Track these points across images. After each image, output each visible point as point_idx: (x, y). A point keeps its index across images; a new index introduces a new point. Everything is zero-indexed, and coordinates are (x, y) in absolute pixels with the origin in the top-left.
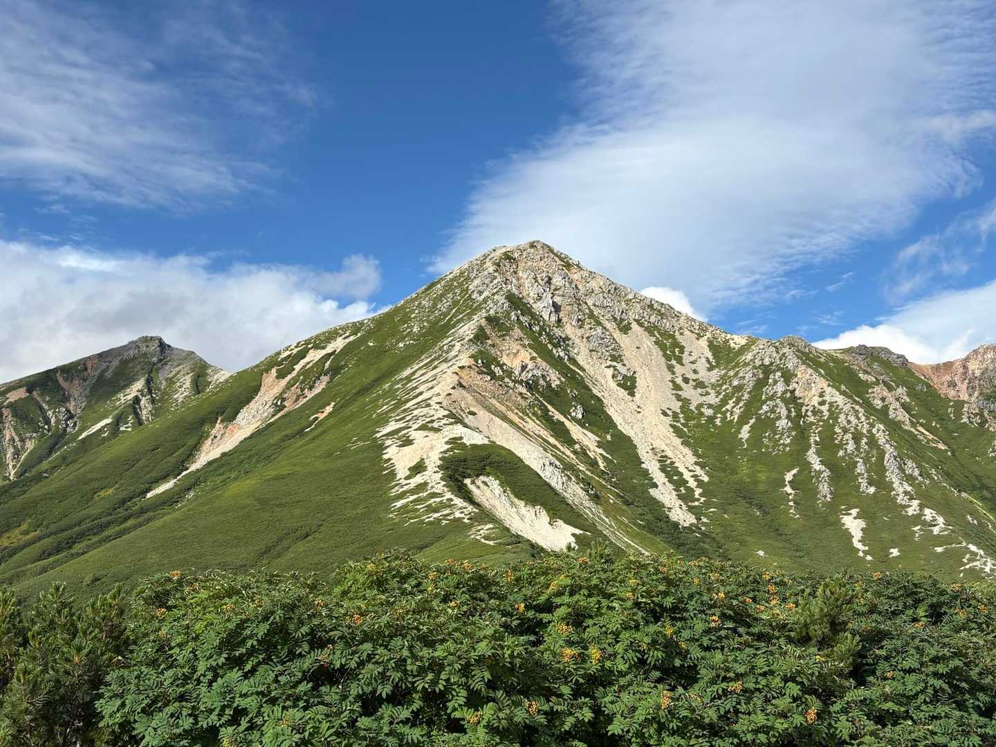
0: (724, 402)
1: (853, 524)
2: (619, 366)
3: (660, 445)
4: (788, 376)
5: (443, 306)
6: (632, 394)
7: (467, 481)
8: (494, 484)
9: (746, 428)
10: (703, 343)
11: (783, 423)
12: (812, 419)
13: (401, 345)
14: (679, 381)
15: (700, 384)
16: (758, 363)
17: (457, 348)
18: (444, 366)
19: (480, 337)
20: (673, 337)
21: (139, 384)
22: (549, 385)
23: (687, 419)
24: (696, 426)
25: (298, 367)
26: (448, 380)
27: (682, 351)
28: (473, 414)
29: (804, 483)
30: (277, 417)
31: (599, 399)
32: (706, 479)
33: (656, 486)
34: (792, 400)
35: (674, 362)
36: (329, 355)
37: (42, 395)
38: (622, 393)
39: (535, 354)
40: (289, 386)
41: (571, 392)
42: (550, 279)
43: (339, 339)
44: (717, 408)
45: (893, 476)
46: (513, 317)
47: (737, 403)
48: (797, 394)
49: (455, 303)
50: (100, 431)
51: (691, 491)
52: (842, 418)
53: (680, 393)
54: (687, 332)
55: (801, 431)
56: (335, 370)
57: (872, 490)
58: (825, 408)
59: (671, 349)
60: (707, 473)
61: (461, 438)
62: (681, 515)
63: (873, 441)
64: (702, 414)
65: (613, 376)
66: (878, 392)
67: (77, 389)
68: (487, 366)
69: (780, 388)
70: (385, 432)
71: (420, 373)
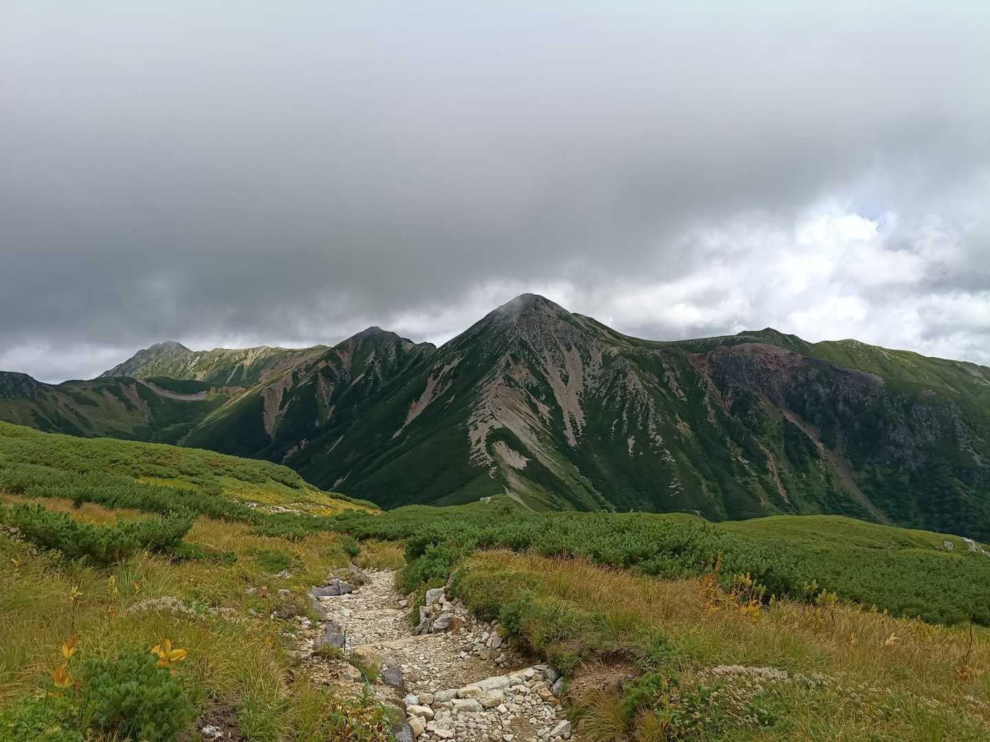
0: (600, 387)
1: (631, 442)
2: (563, 370)
3: (572, 410)
4: (625, 376)
5: (496, 344)
6: (566, 385)
7: (494, 444)
8: (503, 443)
9: (606, 400)
10: (600, 354)
11: (618, 399)
12: (628, 397)
13: (479, 365)
14: (586, 376)
15: (594, 377)
16: (616, 368)
17: (498, 373)
18: (493, 382)
19: (508, 365)
20: (588, 352)
21: (373, 354)
22: (533, 385)
23: (585, 396)
24: (587, 399)
25: (441, 374)
26: (493, 392)
27: (590, 360)
28: (500, 409)
29: (619, 426)
30: (434, 399)
31: (552, 390)
32: (585, 425)
33: (566, 429)
34: (624, 388)
35: (586, 366)
36: (452, 369)
37: (332, 363)
38: (563, 384)
39: (529, 371)
40: (438, 384)
41: (542, 388)
42: (540, 325)
43: (456, 360)
44: (597, 390)
45: (650, 422)
46: (522, 354)
47: (605, 388)
48: (626, 384)
49: (501, 343)
50: (360, 380)
51: (578, 430)
52: (639, 397)
53: (585, 382)
54: (594, 348)
55: (624, 401)
56: (455, 377)
57: (641, 428)
58: (634, 391)
59: (586, 359)
60: (586, 422)
61: (493, 426)
62: (572, 442)
63: (647, 409)
64: (591, 392)
65: (561, 376)
66: (667, 373)
67: (346, 359)
68: (509, 382)
69: (621, 381)
70: (470, 422)
71: (485, 384)
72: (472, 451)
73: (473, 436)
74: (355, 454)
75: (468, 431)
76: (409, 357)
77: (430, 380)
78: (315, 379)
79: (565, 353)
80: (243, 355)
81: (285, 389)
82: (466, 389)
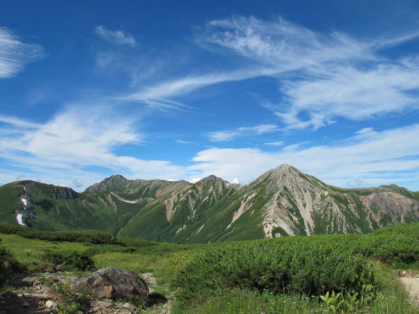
0: (321, 210)
2: (303, 201)
3: (308, 220)
4: (332, 205)
5: (272, 188)
6: (305, 208)
7: (275, 234)
8: (279, 234)
9: (323, 216)
10: (320, 195)
11: (329, 216)
12: (333, 215)
13: (265, 197)
14: (314, 204)
15: (318, 205)
16: (327, 202)
17: (274, 201)
18: (272, 206)
19: (279, 198)
20: (314, 193)
21: (212, 188)
22: (290, 208)
23: (314, 213)
24: (315, 215)
25: (247, 200)
26: (273, 211)
27: (315, 197)
28: (277, 218)
29: (330, 228)
30: (244, 211)
31: (299, 210)
32: (314, 227)
33: (306, 229)
34: (331, 211)
35: (313, 200)
36: (252, 198)
37: (194, 191)
38: (303, 207)
39: (288, 201)
40: (246, 204)
41: (294, 209)
42: (292, 180)
43: (254, 194)
44: (319, 211)
45: (344, 227)
46: (284, 193)
47: (323, 210)
48: (332, 209)
49: (274, 187)
50: (207, 199)
51: (311, 229)
52: (338, 215)
53: (313, 207)
54: (317, 192)
55: (331, 217)
56: (254, 201)
57: (340, 230)
58: (336, 213)
59: (313, 196)
60: (315, 226)
61: (274, 226)
62: (309, 235)
63: (342, 220)
64: (316, 212)
65: (302, 204)
66: (350, 205)
67: (200, 189)
68: (280, 206)
69: (330, 208)
70: (263, 224)
71: (268, 206)
72: (266, 237)
73: (266, 230)
74: (211, 234)
75: (263, 228)
76: (228, 190)
77: (242, 202)
78: (187, 197)
79: (304, 193)
80: (149, 183)
81: (174, 201)
82: (260, 208)
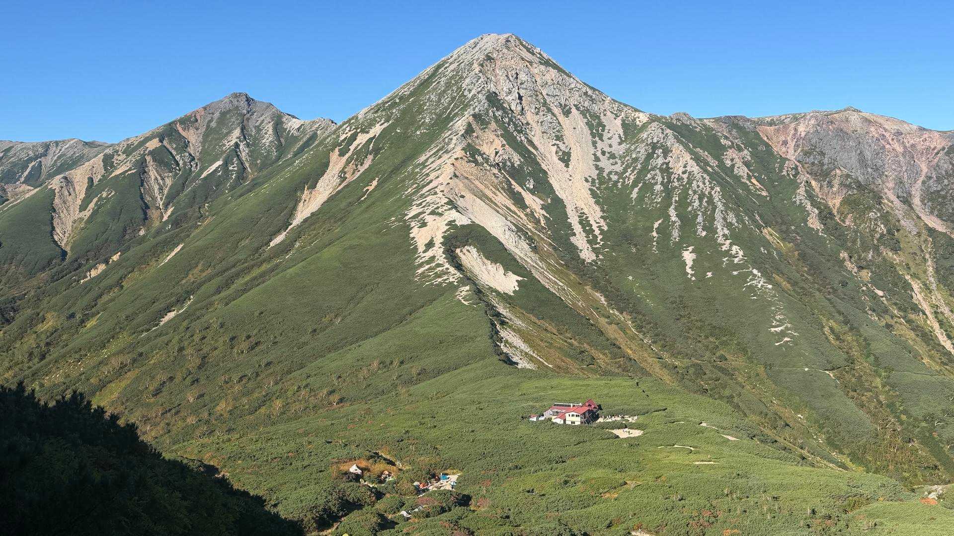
0: (625, 170)
1: (688, 257)
2: (561, 144)
3: (581, 204)
4: (666, 152)
5: (445, 101)
6: (567, 166)
7: (458, 251)
8: (474, 250)
9: (636, 190)
10: (618, 122)
11: (658, 188)
12: (676, 184)
13: (418, 133)
14: (599, 154)
15: (612, 156)
16: (650, 141)
17: (454, 141)
18: (446, 156)
19: (469, 130)
20: (598, 117)
21: (237, 132)
22: (513, 164)
23: (601, 184)
24: (605, 189)
25: (352, 148)
26: (449, 170)
27: (603, 130)
28: (463, 197)
29: (664, 231)
30: (342, 186)
31: (545, 173)
32: (606, 228)
33: (575, 235)
34: (666, 170)
35: (597, 139)
36: (371, 139)
37: (170, 143)
38: (561, 165)
39: (504, 142)
40: (348, 162)
41: (527, 169)
42: (517, 74)
43: (378, 125)
44: (620, 175)
45: (719, 224)
46: (491, 114)
47: (633, 171)
48: (670, 165)
49: (453, 99)
50: (216, 171)
51: (595, 237)
52: (694, 184)
53: (598, 163)
54: (609, 113)
55: (668, 192)
56: (376, 151)
58: (685, 176)
59: (596, 128)
60: (607, 224)
61: (454, 221)
62: (587, 255)
63: (711, 201)
64: (610, 179)
65: (556, 153)
66: (731, 153)
67: (193, 137)
68: (473, 156)
69: (660, 161)
70: (411, 215)
71: (431, 160)
72: (418, 261)
73: (420, 236)
74: (202, 271)
75: (409, 228)
76: (295, 139)
77: (334, 156)
78: (141, 166)
79: (561, 118)
80: (41, 150)
81: (91, 180)
82: (396, 170)
